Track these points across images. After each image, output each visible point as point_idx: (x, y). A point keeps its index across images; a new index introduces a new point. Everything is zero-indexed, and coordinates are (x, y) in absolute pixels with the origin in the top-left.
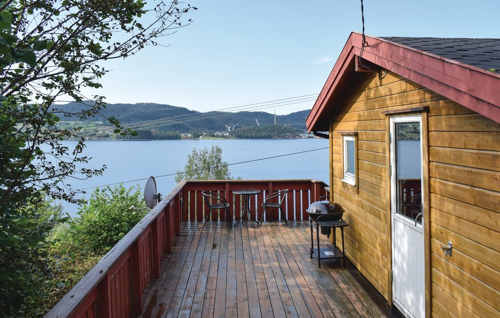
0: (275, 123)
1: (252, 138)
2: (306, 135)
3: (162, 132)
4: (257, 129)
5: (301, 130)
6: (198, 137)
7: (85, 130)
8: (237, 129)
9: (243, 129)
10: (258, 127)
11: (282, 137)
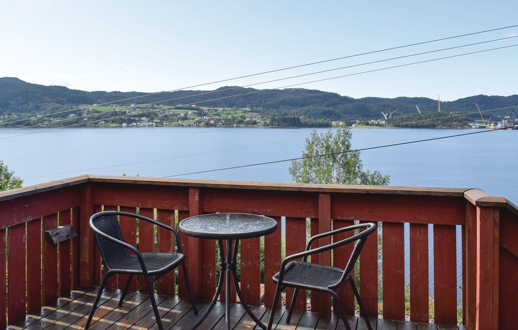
0: (439, 111)
1: (412, 127)
2: (477, 124)
3: (312, 119)
4: (418, 116)
5: (471, 118)
6: (351, 125)
7: (233, 117)
8: (395, 116)
9: (402, 117)
10: (419, 115)
11: (448, 126)
